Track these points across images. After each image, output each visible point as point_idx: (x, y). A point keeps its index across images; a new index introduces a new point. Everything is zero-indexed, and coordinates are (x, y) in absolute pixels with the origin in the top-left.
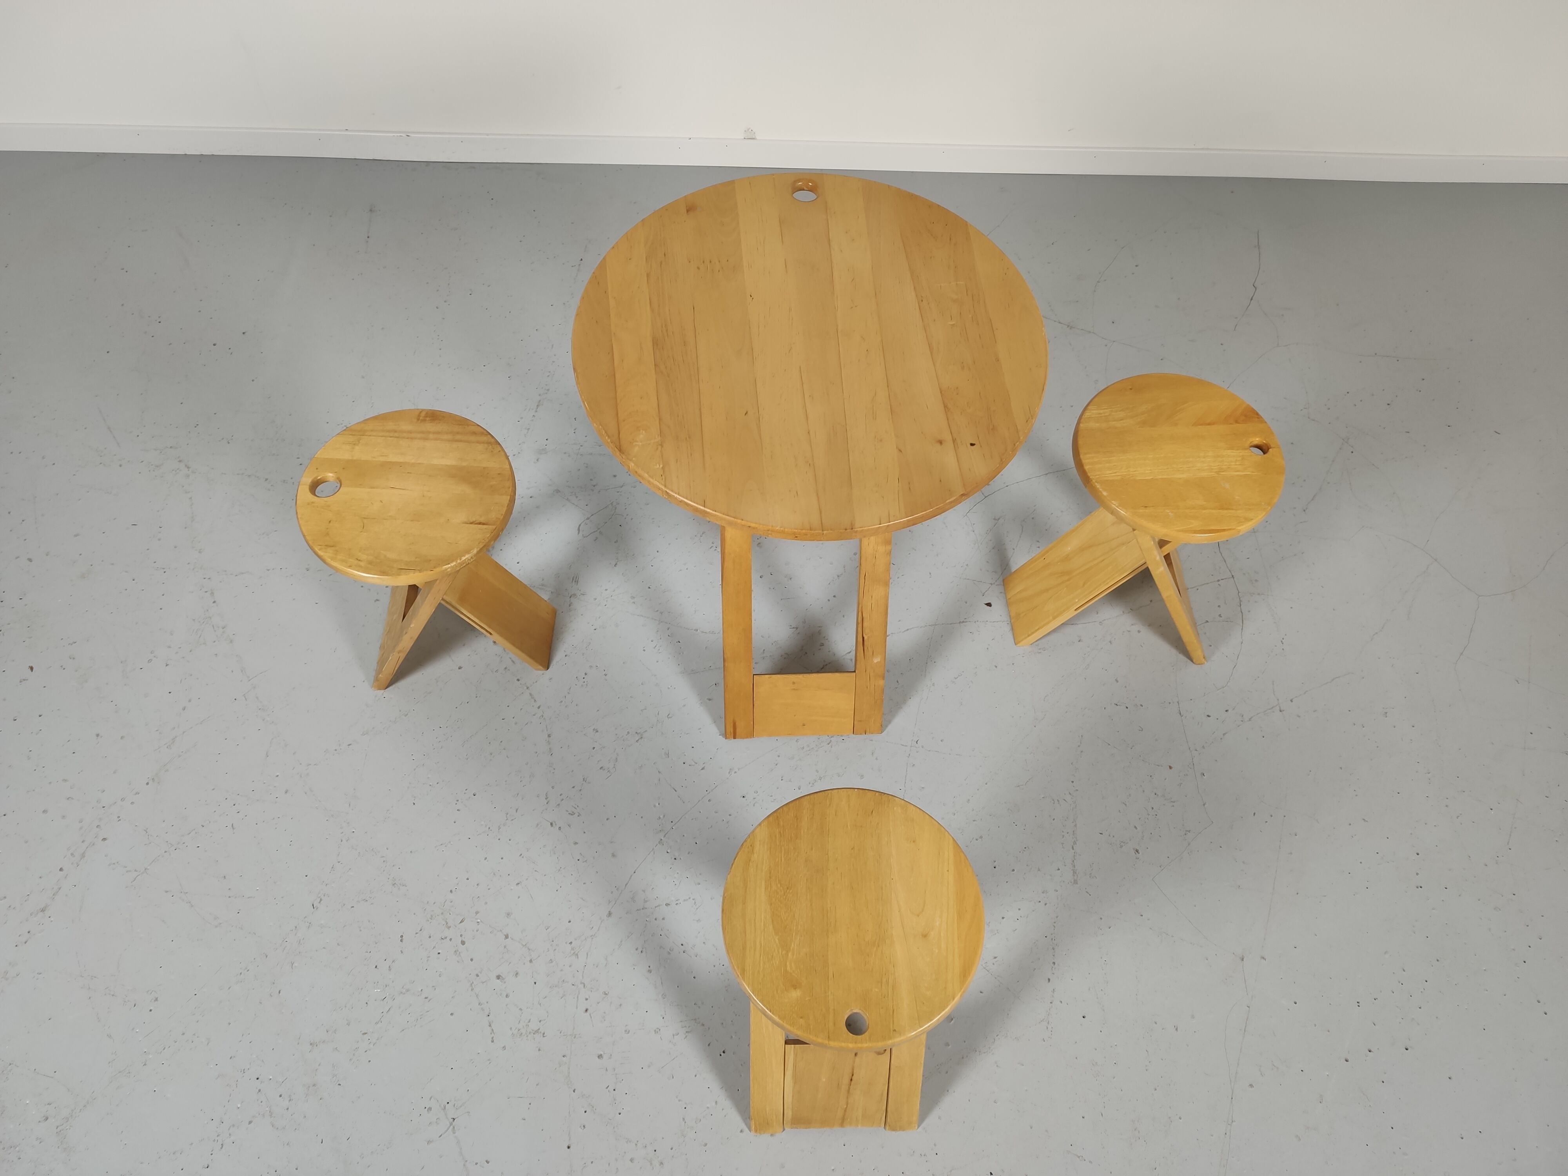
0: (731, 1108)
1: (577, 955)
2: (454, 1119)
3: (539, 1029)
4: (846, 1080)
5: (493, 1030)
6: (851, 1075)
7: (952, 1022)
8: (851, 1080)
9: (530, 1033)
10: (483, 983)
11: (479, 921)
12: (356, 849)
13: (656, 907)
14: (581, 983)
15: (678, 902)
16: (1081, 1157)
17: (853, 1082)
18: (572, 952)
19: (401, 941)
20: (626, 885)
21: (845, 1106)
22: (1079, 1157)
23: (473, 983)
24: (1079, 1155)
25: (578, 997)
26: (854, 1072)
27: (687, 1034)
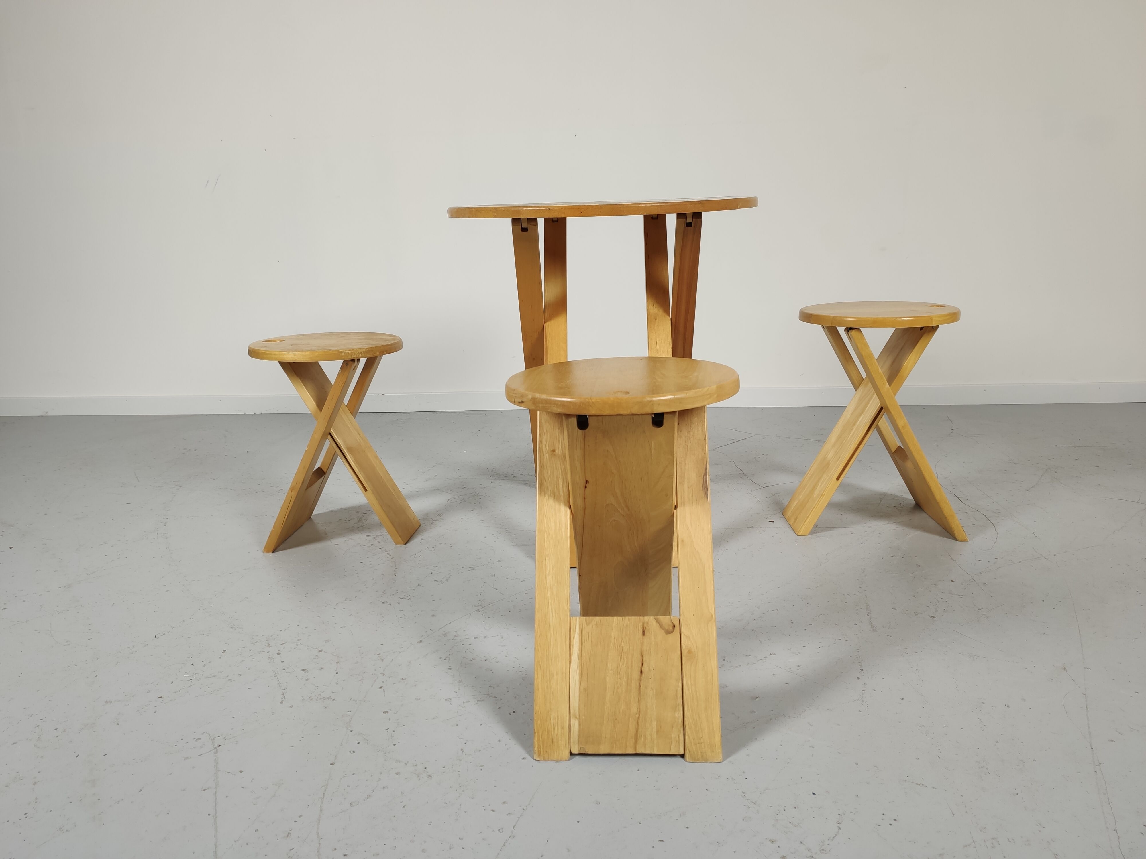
0: (515, 745)
1: (383, 660)
2: (219, 746)
3: (330, 697)
4: (636, 674)
5: (284, 697)
6: (640, 665)
7: (757, 699)
8: (641, 672)
9: (320, 699)
10: (287, 673)
11: (298, 644)
12: (209, 613)
13: (464, 639)
14: (381, 674)
15: (487, 637)
16: (921, 785)
17: (643, 675)
18: (379, 658)
19: (223, 653)
20: (440, 629)
21: (637, 716)
22: (919, 785)
23: (278, 673)
24: (919, 783)
25: (375, 681)
26: (644, 659)
27: (477, 702)
